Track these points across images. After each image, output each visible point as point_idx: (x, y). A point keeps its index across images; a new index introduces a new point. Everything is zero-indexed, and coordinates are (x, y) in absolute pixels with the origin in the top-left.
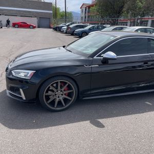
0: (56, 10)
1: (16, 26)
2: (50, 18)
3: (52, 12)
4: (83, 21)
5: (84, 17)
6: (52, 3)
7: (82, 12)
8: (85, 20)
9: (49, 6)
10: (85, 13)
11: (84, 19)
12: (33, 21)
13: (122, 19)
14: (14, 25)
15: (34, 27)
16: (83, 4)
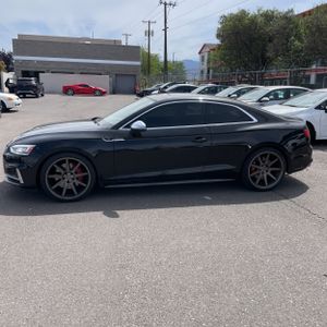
0: (148, 60)
1: (70, 92)
2: (135, 76)
3: (139, 63)
4: (205, 78)
5: (206, 71)
6: (138, 47)
7: (203, 60)
8: (208, 77)
9: (133, 52)
10: (208, 62)
11: (205, 75)
12: (103, 82)
13: (274, 72)
14: (67, 90)
15: (103, 94)
16: (204, 46)
